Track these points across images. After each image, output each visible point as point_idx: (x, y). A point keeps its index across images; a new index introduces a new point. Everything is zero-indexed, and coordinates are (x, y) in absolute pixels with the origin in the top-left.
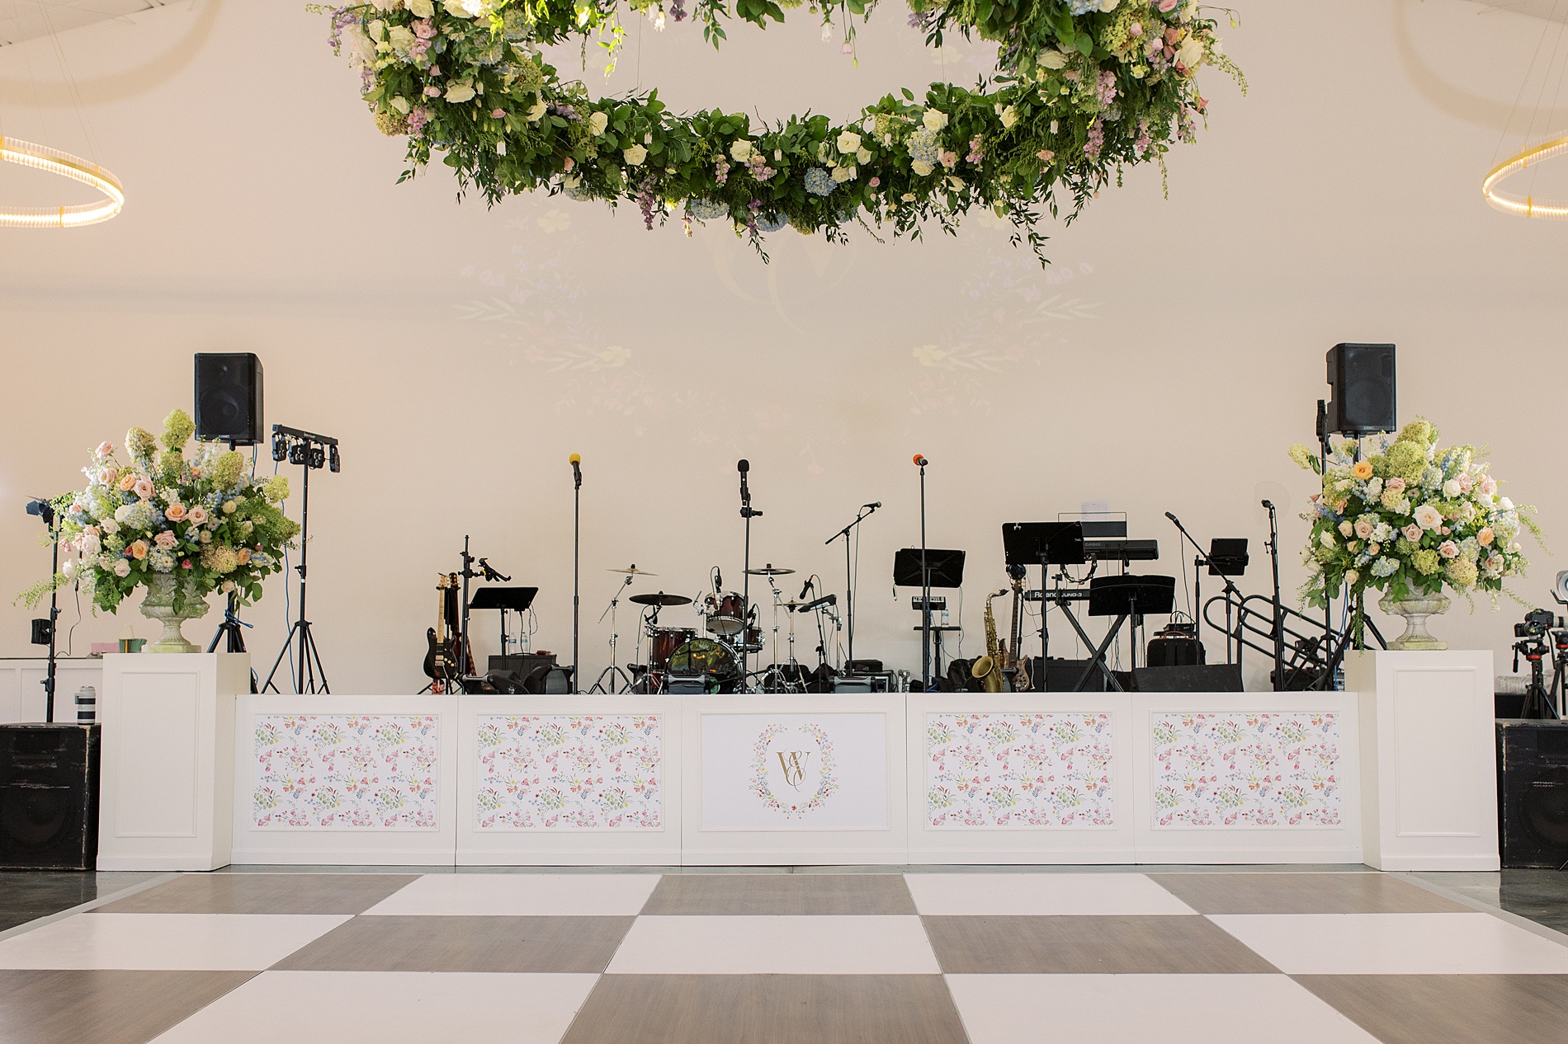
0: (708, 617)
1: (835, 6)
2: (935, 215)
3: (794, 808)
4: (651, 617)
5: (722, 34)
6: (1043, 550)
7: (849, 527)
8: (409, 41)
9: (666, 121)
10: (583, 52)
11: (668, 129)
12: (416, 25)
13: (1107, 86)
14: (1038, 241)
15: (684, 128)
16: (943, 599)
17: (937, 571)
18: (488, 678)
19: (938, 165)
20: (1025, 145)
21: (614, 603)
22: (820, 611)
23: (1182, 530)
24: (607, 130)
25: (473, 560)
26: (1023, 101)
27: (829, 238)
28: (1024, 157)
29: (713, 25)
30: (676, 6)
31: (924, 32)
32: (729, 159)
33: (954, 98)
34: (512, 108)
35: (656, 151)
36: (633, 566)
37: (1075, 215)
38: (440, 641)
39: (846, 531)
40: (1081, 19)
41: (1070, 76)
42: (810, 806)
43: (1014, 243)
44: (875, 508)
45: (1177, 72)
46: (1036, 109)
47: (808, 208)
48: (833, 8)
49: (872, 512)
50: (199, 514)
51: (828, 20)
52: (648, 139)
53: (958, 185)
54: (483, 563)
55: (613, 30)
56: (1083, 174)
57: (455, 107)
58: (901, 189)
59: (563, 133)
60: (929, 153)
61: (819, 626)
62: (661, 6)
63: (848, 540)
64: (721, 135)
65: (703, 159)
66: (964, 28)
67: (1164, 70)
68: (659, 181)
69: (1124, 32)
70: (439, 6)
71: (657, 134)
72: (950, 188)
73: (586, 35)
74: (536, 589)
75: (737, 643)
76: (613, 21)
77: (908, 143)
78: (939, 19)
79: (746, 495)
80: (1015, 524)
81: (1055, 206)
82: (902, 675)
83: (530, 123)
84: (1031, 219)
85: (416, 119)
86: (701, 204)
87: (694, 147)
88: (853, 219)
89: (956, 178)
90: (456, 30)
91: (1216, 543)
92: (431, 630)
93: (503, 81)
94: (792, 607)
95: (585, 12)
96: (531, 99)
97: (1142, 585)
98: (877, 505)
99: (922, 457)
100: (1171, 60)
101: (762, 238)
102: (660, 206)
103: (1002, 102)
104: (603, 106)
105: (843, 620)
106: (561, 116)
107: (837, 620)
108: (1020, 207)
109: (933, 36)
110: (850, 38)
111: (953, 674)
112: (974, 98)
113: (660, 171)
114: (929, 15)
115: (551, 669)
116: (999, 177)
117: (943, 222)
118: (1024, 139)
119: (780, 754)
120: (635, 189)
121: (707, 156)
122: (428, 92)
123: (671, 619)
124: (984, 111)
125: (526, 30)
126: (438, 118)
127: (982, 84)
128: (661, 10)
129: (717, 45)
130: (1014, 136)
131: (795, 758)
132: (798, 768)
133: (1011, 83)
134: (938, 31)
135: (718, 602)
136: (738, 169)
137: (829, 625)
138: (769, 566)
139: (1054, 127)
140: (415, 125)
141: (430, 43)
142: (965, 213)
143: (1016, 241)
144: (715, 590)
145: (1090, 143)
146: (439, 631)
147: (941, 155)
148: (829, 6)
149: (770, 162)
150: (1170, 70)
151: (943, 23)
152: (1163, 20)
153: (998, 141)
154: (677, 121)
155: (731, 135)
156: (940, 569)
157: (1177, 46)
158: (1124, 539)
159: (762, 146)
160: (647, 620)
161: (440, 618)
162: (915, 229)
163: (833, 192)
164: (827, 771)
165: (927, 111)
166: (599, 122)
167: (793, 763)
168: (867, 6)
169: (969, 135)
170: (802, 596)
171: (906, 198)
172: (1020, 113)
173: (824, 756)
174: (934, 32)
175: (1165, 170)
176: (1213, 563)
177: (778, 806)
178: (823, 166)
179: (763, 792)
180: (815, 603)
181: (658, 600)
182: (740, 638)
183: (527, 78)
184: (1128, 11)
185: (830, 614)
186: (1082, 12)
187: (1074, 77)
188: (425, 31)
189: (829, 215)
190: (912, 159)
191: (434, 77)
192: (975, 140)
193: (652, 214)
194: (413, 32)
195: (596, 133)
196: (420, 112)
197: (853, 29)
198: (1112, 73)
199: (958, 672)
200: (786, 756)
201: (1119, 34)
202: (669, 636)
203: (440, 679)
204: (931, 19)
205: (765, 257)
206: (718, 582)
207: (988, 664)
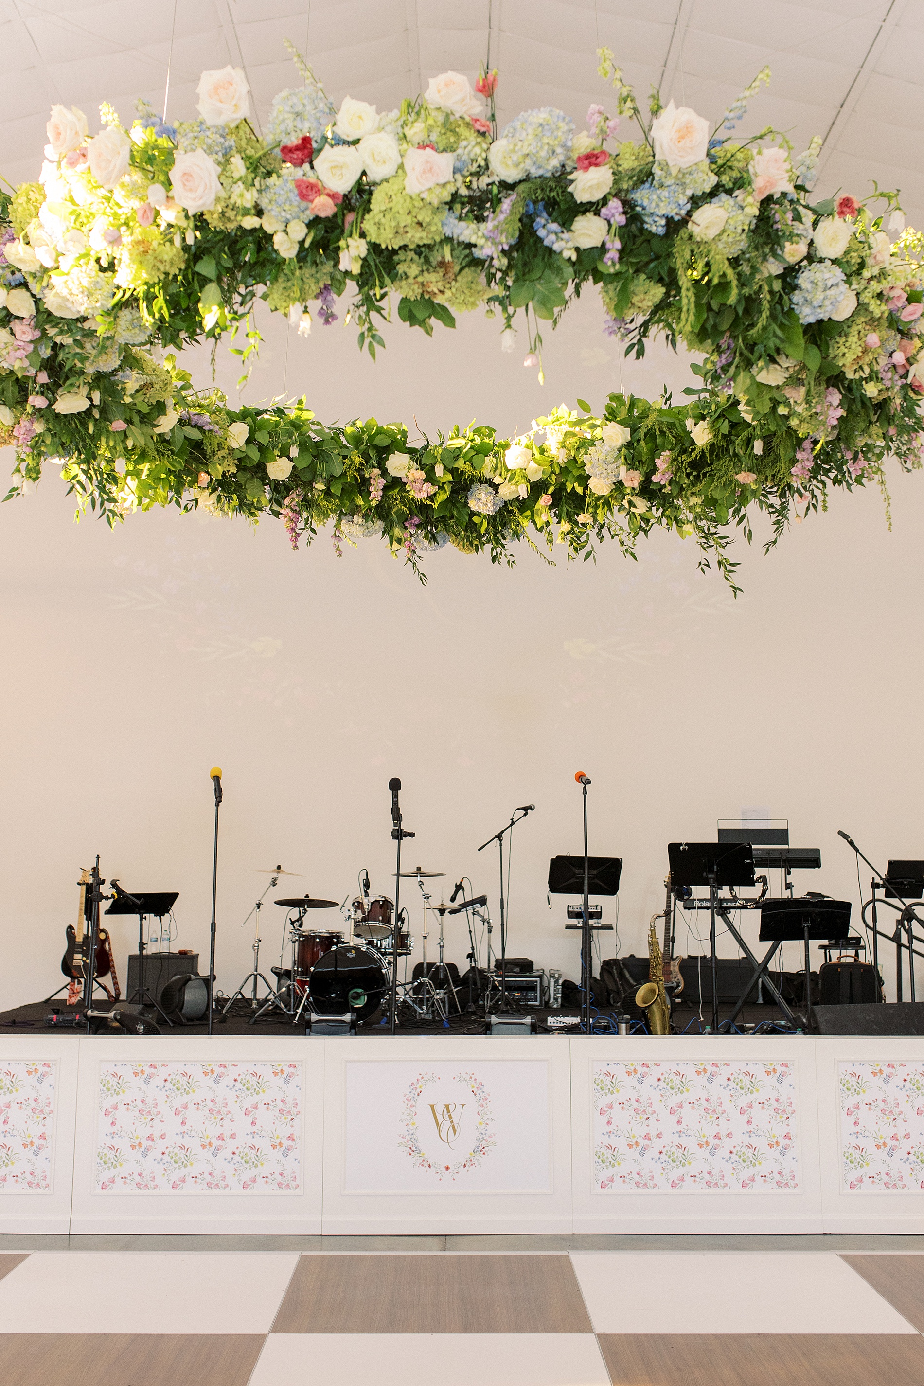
0: (355, 922)
1: (518, 309)
2: (613, 537)
3: (447, 1168)
4: (297, 921)
5: (381, 343)
6: (711, 871)
7: (502, 832)
8: (6, 344)
9: (315, 431)
10: (213, 359)
11: (317, 439)
12: (16, 325)
13: (831, 405)
14: (729, 568)
15: (335, 439)
16: (599, 908)
17: (594, 878)
18: (115, 1014)
19: (619, 485)
20: (723, 464)
21: (259, 906)
22: (470, 915)
23: (857, 850)
24: (248, 442)
25: (103, 882)
26: (719, 417)
27: (494, 559)
28: (720, 477)
29: (369, 329)
30: (325, 307)
31: (623, 341)
32: (384, 473)
33: (635, 410)
34: (136, 419)
35: (302, 465)
36: (279, 867)
37: (775, 542)
38: (79, 938)
39: (499, 837)
40: (808, 329)
41: (789, 393)
42: (465, 1166)
43: (702, 569)
44: (529, 811)
45: (913, 390)
46: (737, 425)
47: (472, 527)
48: (515, 312)
49: (525, 815)
51: (509, 326)
52: (294, 452)
53: (641, 506)
54: (114, 885)
55: (247, 335)
56: (783, 495)
57: (68, 418)
58: (576, 507)
59: (198, 445)
60: (609, 471)
61: (470, 932)
62: (306, 307)
63: (501, 845)
64: (376, 447)
65: (356, 474)
66: (670, 337)
67: (898, 387)
68: (306, 495)
69: (859, 343)
70: (40, 303)
71: (304, 446)
72: (633, 509)
73: (217, 339)
74: (178, 894)
75: (385, 948)
76: (248, 324)
77: (585, 459)
78: (641, 326)
79: (397, 816)
80: (681, 844)
81: (750, 531)
82: (553, 977)
83: (160, 435)
84: (723, 542)
85: (23, 431)
86: (352, 522)
87: (346, 461)
88: (521, 538)
89: (639, 498)
90: (61, 332)
91: (893, 866)
92: (71, 927)
93: (124, 389)
94: (442, 911)
95: (213, 313)
96: (160, 408)
97: (817, 910)
98: (530, 808)
99: (584, 775)
100: (905, 376)
101: (419, 557)
102: (307, 523)
103: (694, 417)
104: (244, 416)
105: (496, 922)
106: (195, 426)
107: (488, 923)
108: (709, 529)
109: (632, 346)
110: (536, 348)
111: (606, 975)
112: (660, 410)
113: (309, 485)
114: (628, 321)
115: (190, 979)
116: (688, 498)
117: (622, 544)
118: (719, 458)
119: (432, 1107)
120: (280, 505)
121: (359, 470)
122: (33, 401)
123: (317, 922)
124: (671, 426)
125: (145, 333)
126: (48, 430)
127: (667, 396)
128: (306, 311)
129: (373, 354)
130: (707, 455)
131: (448, 1111)
132: (452, 1122)
133: (703, 395)
134: (640, 340)
135: (366, 906)
136: (395, 484)
137: (480, 928)
138: (419, 869)
139: (758, 447)
140: (21, 437)
141: (32, 346)
142: (646, 535)
143: (704, 567)
144: (363, 894)
145: (799, 465)
146: (79, 929)
147: (623, 474)
148: (511, 310)
149: (430, 478)
150: (904, 387)
151: (646, 330)
152: (900, 331)
153: (689, 460)
154: (327, 431)
155: (388, 446)
156: (596, 876)
157: (911, 360)
158: (785, 847)
159: (421, 460)
160: (292, 923)
161: (80, 915)
162: (588, 548)
163: (500, 510)
164: (484, 1126)
165: (606, 425)
166: (238, 434)
167: (446, 1116)
168: (556, 310)
169: (655, 452)
170: (453, 899)
171: (582, 518)
172: (716, 432)
173: (481, 1109)
174: (635, 341)
175: (888, 498)
176: (890, 887)
177: (430, 1166)
178: (490, 483)
179: (413, 1150)
180: (465, 905)
181: (304, 903)
182: (387, 943)
183: (155, 386)
184: (863, 320)
185: (480, 916)
186: (812, 319)
187: (797, 395)
188: (25, 333)
189: (495, 535)
190: (589, 477)
191: (42, 385)
192: (662, 457)
193: (299, 532)
194: (12, 333)
195: (235, 446)
196: (27, 424)
197: (540, 337)
198: (836, 390)
199: (611, 973)
200: (439, 1109)
201: (853, 346)
202: (314, 940)
203: (78, 978)
204: (631, 326)
205: (423, 577)
206: (367, 885)
207: (653, 991)
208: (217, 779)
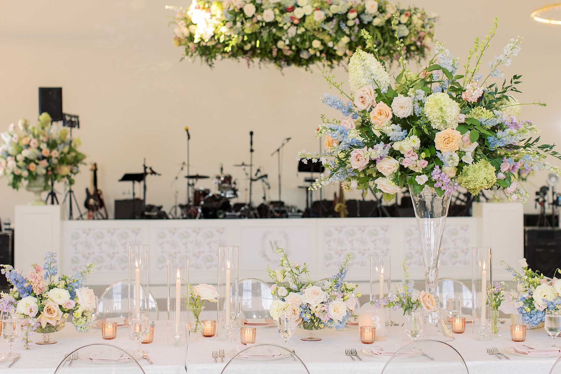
0: (218, 185)
16: (315, 178)
21: (177, 178)
22: (261, 181)
32: (277, 47)
36: (184, 162)
38: (91, 193)
39: (278, 150)
44: (289, 140)
47: (300, 61)
50: (55, 154)
54: (151, 169)
58: (332, 58)
63: (279, 153)
64: (274, 39)
86: (265, 60)
88: (314, 64)
101: (284, 70)
102: (252, 60)
107: (268, 185)
113: (254, 51)
121: (270, 47)
123: (201, 185)
131: (276, 243)
132: (277, 246)
135: (222, 178)
136: (280, 50)
138: (244, 163)
144: (221, 173)
146: (91, 189)
149: (291, 49)
155: (278, 39)
163: (309, 57)
164: (287, 248)
167: (275, 245)
169: (357, 45)
170: (256, 175)
171: (334, 61)
173: (287, 242)
177: (270, 261)
178: (307, 50)
179: (264, 256)
180: (260, 178)
181: (197, 177)
185: (265, 182)
189: (307, 64)
190: (336, 50)
200: (273, 242)
202: (200, 192)
205: (283, 74)
206: (222, 169)
207: (341, 207)
208: (187, 130)
